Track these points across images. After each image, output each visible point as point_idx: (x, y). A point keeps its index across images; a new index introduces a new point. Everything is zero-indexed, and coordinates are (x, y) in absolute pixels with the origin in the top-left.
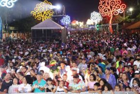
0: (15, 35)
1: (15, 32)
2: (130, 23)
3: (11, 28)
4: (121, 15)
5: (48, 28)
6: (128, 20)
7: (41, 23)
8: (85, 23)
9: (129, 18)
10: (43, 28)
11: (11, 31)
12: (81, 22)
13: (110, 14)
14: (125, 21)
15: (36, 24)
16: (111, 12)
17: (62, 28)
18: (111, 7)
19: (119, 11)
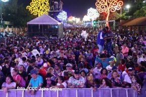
0: (10, 30)
1: (10, 26)
2: (127, 20)
3: (6, 23)
4: (118, 12)
5: (44, 23)
6: (125, 17)
7: (37, 18)
8: (81, 20)
9: (126, 15)
10: (39, 23)
11: (6, 25)
12: (78, 18)
13: (107, 10)
14: (122, 18)
15: (32, 19)
16: (108, 8)
17: (59, 23)
19: (116, 8)
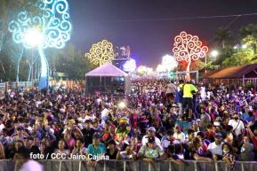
0: (64, 83)
1: (64, 79)
2: (214, 71)
3: (60, 74)
4: (203, 60)
5: (108, 75)
6: (211, 67)
7: (98, 68)
8: (154, 70)
9: (213, 64)
10: (101, 75)
11: (60, 78)
12: (150, 67)
13: (188, 58)
14: (208, 69)
15: (92, 69)
16: (189, 55)
17: (126, 75)
18: (189, 50)
19: (199, 55)
